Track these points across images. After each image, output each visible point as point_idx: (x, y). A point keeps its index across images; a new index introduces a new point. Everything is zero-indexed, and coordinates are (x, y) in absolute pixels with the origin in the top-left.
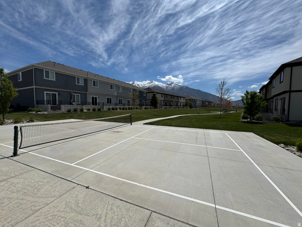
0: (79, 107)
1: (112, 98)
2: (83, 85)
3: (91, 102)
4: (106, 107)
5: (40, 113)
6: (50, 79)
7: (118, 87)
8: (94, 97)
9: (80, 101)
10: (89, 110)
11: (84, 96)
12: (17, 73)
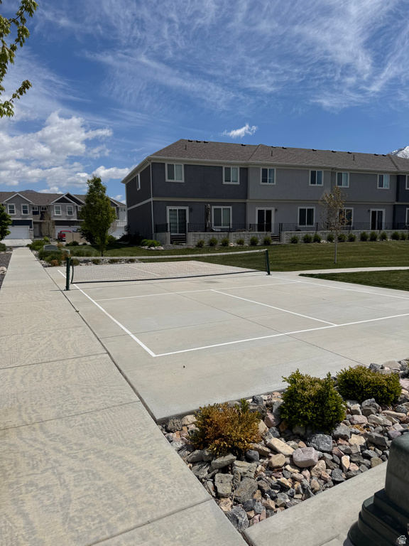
0: (222, 236)
1: (314, 208)
2: (238, 183)
3: (257, 223)
4: (287, 234)
5: (153, 248)
6: (175, 181)
7: (336, 174)
8: (263, 211)
9: (231, 223)
10: (241, 242)
11: (241, 211)
12: (134, 176)
